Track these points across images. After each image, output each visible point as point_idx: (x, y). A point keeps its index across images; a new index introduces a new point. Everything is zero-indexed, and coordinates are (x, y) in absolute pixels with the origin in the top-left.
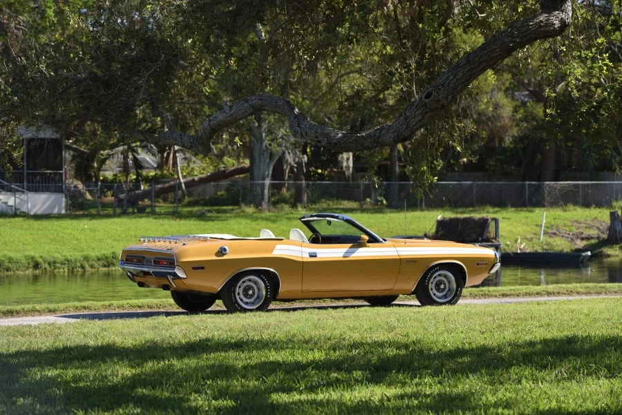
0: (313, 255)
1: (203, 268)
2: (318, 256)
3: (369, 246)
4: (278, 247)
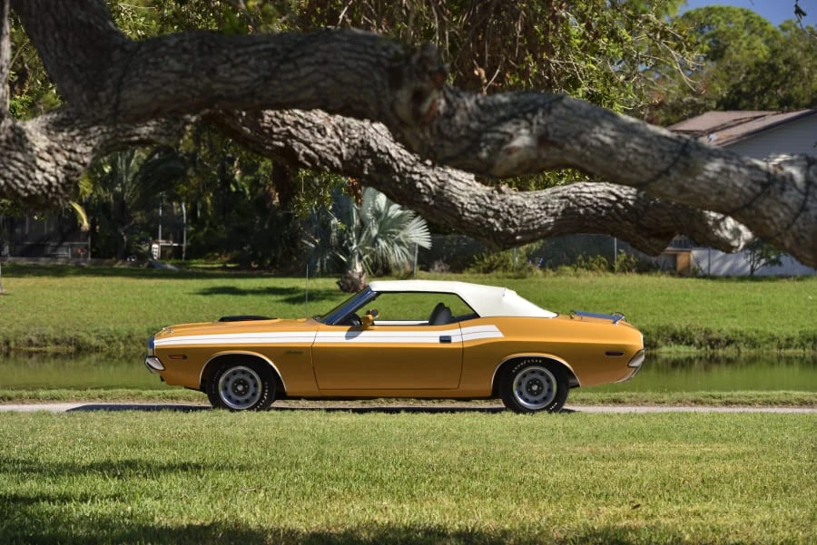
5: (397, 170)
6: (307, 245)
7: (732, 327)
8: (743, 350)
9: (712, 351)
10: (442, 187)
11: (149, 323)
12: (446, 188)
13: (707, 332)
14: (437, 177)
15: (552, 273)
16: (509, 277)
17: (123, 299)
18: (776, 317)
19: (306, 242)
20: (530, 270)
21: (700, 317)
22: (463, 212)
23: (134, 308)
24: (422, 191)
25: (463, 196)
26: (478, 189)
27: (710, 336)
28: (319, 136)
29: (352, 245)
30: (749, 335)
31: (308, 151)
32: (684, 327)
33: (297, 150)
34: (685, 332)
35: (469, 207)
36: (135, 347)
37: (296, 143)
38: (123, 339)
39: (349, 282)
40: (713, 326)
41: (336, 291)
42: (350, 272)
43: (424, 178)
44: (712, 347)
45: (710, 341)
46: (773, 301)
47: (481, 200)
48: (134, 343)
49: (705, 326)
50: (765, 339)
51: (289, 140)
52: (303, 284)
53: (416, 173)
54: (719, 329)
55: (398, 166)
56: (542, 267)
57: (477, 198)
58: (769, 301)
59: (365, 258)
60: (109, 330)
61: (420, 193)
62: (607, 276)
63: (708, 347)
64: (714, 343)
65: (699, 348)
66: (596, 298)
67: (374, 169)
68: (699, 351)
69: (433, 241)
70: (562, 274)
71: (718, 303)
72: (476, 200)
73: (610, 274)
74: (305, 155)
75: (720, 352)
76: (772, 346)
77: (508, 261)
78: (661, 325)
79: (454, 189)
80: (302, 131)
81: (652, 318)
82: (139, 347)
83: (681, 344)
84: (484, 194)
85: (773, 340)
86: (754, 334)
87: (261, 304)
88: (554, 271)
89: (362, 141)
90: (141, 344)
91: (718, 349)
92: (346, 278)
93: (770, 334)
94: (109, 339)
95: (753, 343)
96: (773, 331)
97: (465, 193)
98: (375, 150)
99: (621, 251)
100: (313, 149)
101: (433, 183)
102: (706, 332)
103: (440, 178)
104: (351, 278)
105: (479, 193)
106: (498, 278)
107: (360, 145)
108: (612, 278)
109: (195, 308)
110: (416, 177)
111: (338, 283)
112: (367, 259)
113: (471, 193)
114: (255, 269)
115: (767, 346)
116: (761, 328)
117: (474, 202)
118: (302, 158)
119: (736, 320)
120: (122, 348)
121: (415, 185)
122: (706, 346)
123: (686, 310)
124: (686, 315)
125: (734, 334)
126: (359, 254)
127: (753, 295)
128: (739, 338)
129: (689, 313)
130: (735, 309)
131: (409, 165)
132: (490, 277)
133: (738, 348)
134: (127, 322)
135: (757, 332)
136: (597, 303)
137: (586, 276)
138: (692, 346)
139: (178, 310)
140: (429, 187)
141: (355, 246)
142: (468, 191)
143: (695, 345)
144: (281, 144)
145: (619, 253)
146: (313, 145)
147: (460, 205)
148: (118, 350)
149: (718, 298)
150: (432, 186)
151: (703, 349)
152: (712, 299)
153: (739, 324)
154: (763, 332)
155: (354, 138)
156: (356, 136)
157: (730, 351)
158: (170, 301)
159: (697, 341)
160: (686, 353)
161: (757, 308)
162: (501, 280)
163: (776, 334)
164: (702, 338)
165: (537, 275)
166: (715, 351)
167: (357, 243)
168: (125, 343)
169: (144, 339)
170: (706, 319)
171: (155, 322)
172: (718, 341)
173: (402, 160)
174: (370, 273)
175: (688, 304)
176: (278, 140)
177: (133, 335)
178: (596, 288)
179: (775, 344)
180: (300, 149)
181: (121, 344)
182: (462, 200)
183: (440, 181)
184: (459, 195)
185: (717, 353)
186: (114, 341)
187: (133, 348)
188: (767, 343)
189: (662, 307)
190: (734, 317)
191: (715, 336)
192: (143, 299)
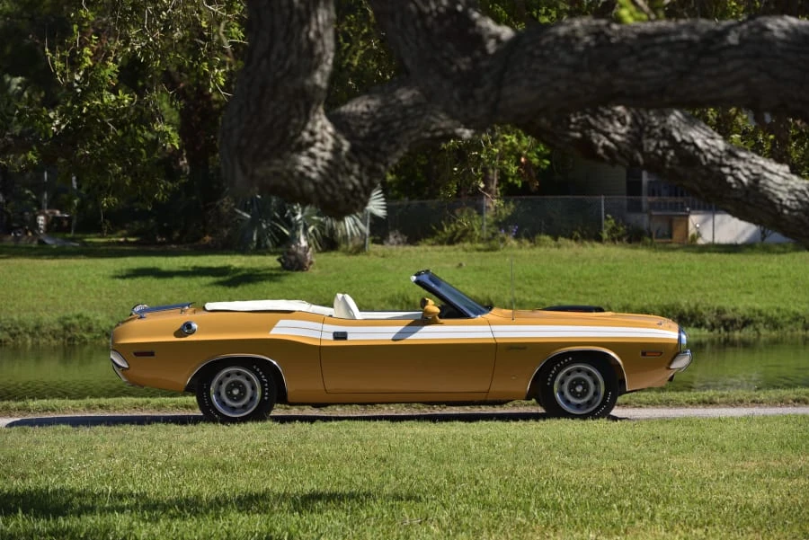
0: (340, 336)
1: (152, 354)
2: (350, 337)
3: (442, 324)
4: (282, 323)
5: (704, 163)
6: (240, 215)
7: (749, 304)
8: (763, 332)
9: (726, 334)
10: (756, 181)
11: (60, 312)
12: (762, 182)
13: (720, 311)
14: (750, 170)
15: (528, 245)
16: (479, 250)
17: (25, 283)
18: (798, 292)
19: (239, 212)
20: (503, 240)
21: (710, 294)
22: (782, 209)
23: (40, 294)
24: (734, 186)
25: (780, 191)
26: (797, 183)
27: (724, 317)
28: (618, 125)
29: (295, 215)
30: (770, 314)
31: (607, 143)
32: (693, 305)
33: (595, 141)
34: (694, 311)
35: (788, 203)
36: (44, 340)
37: (594, 134)
38: (30, 330)
39: (293, 258)
40: (726, 304)
41: (277, 269)
42: (293, 246)
43: (735, 172)
44: (727, 329)
45: (724, 321)
46: (794, 273)
47: (801, 196)
48: (43, 335)
49: (717, 304)
50: (788, 319)
51: (587, 131)
52: (237, 261)
53: (725, 166)
54: (733, 307)
55: (705, 157)
56: (517, 237)
57: (797, 193)
58: (789, 274)
59: (310, 229)
60: (12, 320)
61: (731, 188)
62: (593, 246)
63: (722, 329)
64: (729, 324)
65: (711, 330)
66: (586, 273)
67: (677, 161)
68: (711, 334)
69: (388, 209)
70: (540, 245)
71: (729, 276)
72: (796, 196)
73: (597, 244)
74: (605, 147)
75: (737, 335)
76: (796, 326)
77: (473, 230)
78: (666, 303)
79: (770, 184)
80: (601, 119)
81: (653, 296)
82: (50, 340)
83: (690, 326)
84: (805, 188)
85: (797, 319)
86: (775, 312)
87: (190, 286)
88: (531, 241)
89: (663, 130)
90: (50, 337)
91: (733, 331)
92: (289, 253)
93: (794, 312)
94: (13, 331)
95: (774, 324)
96: (797, 310)
97: (783, 188)
98: (679, 139)
99: (609, 216)
100: (612, 140)
101: (746, 176)
102: (718, 311)
103: (754, 171)
104: (295, 254)
105: (799, 187)
106: (466, 250)
107: (661, 134)
108: (599, 249)
109: (113, 292)
110: (726, 170)
111: (279, 260)
112: (314, 231)
113: (789, 187)
114: (162, 244)
115: (790, 327)
116: (783, 306)
117: (794, 198)
118: (601, 151)
119: (752, 297)
120: (29, 341)
121: (725, 179)
122: (719, 328)
123: (693, 285)
124: (693, 291)
125: (752, 313)
126: (305, 225)
127: (770, 267)
128: (758, 318)
129: (696, 290)
130: (750, 284)
131: (717, 156)
132: (455, 250)
133: (757, 330)
134: (34, 310)
135: (778, 310)
136: (587, 279)
137: (568, 247)
138: (703, 329)
139: (92, 295)
140: (741, 181)
141: (299, 217)
142: (786, 185)
143: (706, 327)
144: (578, 135)
145: (607, 219)
146: (613, 136)
147: (778, 202)
148: (25, 344)
149: (729, 270)
150: (745, 180)
151: (716, 331)
152: (722, 272)
153: (756, 300)
154: (785, 310)
155: (655, 127)
156: (656, 124)
157: (748, 333)
158: (81, 284)
159: (708, 323)
160: (695, 336)
161: (776, 281)
162: (468, 254)
163: (801, 312)
164: (714, 319)
165: (511, 247)
166: (731, 333)
167: (302, 213)
168: (32, 335)
169: (55, 331)
170: (717, 297)
171: (66, 310)
172: (733, 322)
173: (709, 151)
174: (316, 247)
175: (695, 279)
176: (575, 130)
177: (41, 326)
178: (584, 261)
179: (800, 324)
180: (599, 141)
181: (28, 336)
182: (781, 195)
183: (753, 174)
184: (776, 190)
185: (734, 337)
186: (19, 333)
187: (43, 341)
188: (790, 323)
189: (664, 283)
190: (750, 293)
191: (729, 315)
192: (50, 283)
